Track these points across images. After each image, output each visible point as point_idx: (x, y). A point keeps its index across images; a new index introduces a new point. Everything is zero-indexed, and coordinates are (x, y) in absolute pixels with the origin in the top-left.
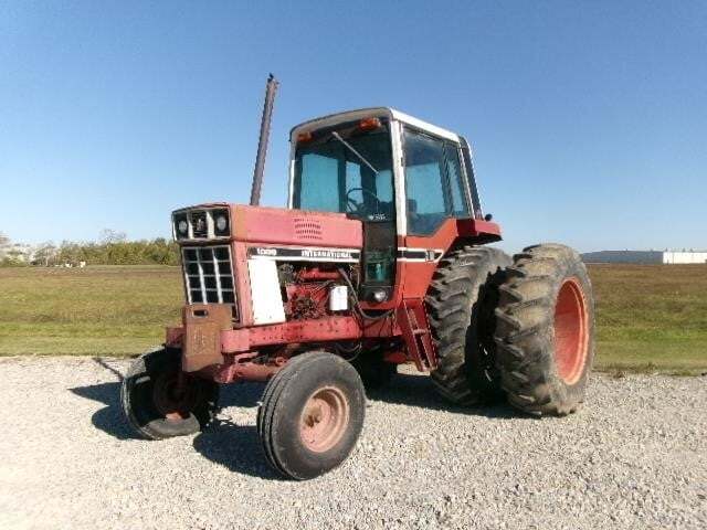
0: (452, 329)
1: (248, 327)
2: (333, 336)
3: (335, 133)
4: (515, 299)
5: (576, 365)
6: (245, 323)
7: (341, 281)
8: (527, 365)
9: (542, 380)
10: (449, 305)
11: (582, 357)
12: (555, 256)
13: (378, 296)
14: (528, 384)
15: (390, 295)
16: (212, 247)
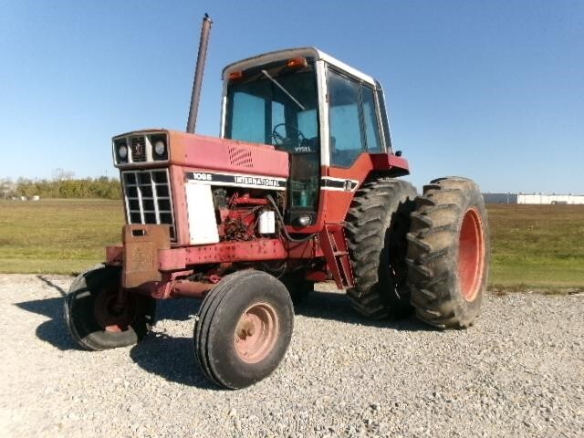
0: (367, 252)
1: (185, 247)
2: (261, 256)
3: (264, 72)
4: (426, 225)
5: (474, 282)
6: (182, 243)
7: (269, 207)
8: (436, 284)
9: (448, 297)
10: (365, 230)
12: (460, 187)
13: (303, 221)
14: (436, 300)
15: (314, 220)
16: (150, 171)
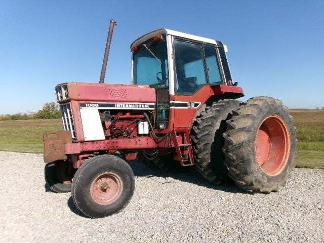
0: (203, 144)
1: (81, 142)
3: (145, 45)
5: (281, 164)
7: (144, 119)
8: (238, 164)
10: (203, 131)
11: (285, 160)
12: (260, 103)
13: (161, 127)
14: (239, 174)
15: (167, 125)
16: (66, 104)
